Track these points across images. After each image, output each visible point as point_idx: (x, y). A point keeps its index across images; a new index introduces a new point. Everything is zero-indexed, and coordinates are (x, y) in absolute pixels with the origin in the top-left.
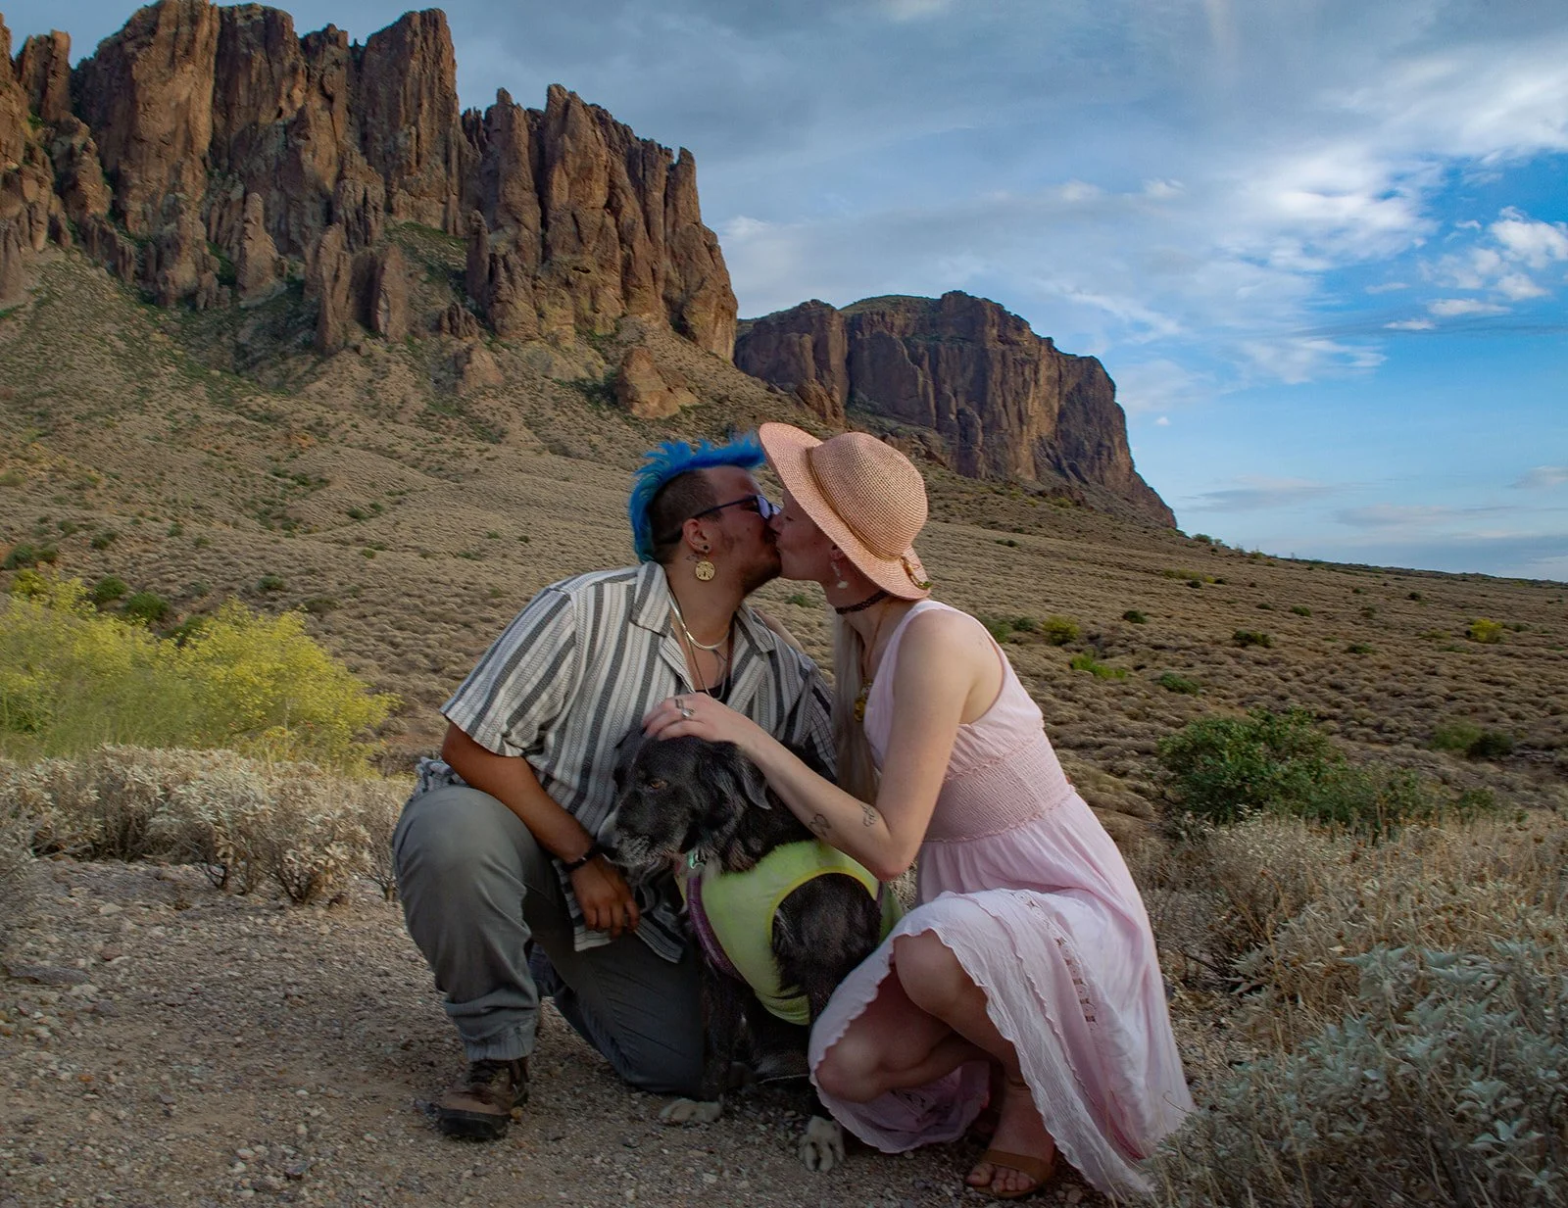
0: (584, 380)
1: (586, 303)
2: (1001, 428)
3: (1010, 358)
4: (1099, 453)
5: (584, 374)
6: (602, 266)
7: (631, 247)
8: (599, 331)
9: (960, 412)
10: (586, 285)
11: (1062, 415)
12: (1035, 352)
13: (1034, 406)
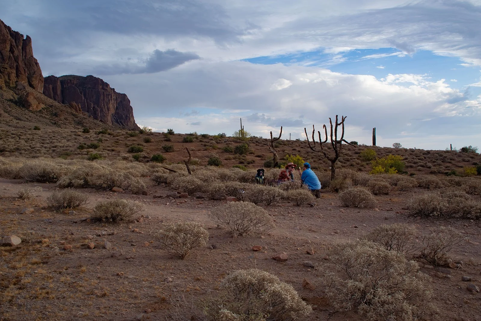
0: (12, 99)
1: (7, 77)
2: (103, 111)
3: (105, 94)
4: (127, 118)
5: (12, 98)
6: (10, 68)
7: (18, 63)
8: (11, 85)
9: (94, 108)
10: (6, 72)
11: (117, 108)
12: (110, 92)
13: (111, 106)
